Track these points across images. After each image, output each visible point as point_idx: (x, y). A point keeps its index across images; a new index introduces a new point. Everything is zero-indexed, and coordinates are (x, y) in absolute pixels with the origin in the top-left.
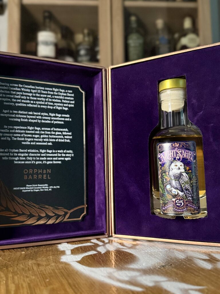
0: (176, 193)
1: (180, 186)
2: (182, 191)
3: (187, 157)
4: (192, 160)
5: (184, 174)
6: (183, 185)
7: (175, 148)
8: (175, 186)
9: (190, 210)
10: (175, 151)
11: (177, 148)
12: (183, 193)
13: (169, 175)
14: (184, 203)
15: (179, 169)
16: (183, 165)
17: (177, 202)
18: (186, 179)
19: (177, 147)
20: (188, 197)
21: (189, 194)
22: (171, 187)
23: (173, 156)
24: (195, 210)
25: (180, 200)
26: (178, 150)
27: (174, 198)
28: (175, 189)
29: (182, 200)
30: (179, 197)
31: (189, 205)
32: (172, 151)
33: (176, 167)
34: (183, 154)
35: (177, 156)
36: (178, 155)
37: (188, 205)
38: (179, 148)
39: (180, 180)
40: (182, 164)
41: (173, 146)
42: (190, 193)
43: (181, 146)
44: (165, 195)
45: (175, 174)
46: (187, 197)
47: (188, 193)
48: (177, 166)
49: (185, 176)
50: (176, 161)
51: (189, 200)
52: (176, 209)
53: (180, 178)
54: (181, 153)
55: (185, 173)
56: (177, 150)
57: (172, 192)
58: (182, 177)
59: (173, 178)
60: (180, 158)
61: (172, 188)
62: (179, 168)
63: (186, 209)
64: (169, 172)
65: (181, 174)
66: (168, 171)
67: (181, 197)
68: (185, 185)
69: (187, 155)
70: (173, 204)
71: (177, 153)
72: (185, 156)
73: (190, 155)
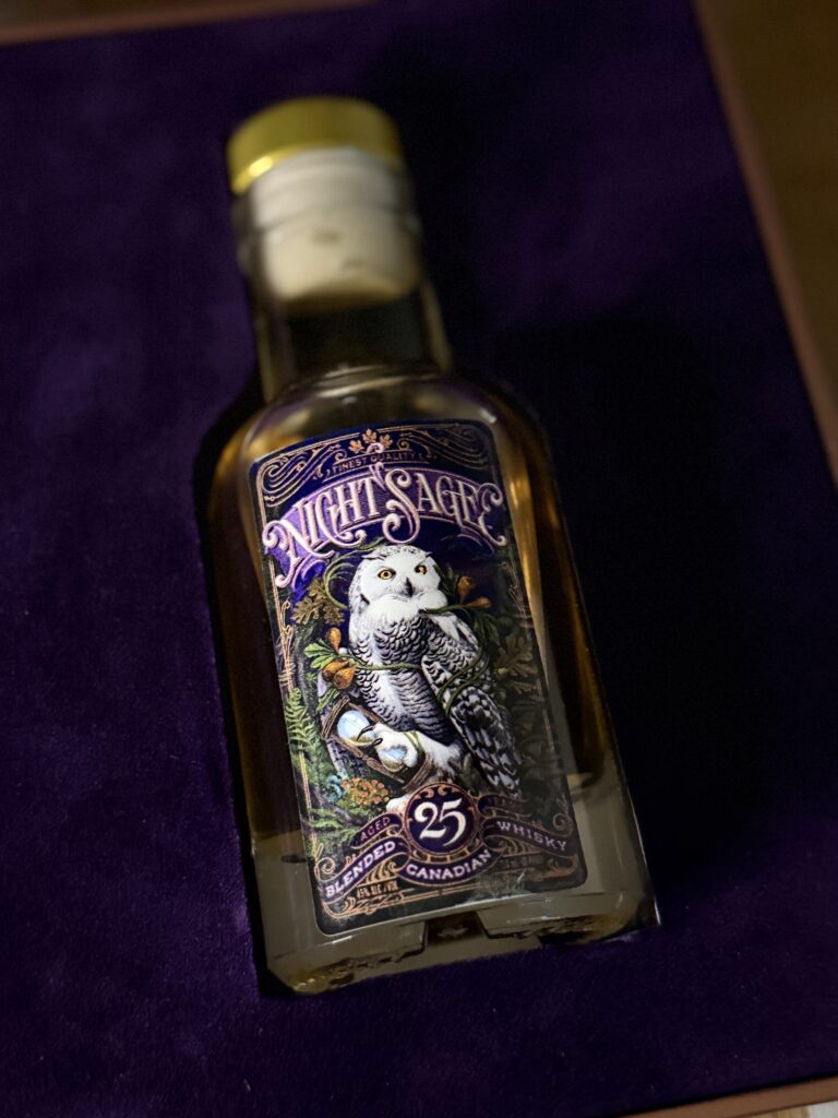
0: (411, 758)
1: (430, 706)
2: (446, 736)
3: (451, 511)
4: (485, 531)
5: (447, 623)
6: (447, 696)
7: (369, 462)
8: (399, 711)
9: (518, 858)
10: (367, 481)
11: (379, 464)
12: (452, 752)
13: (345, 642)
14: (469, 816)
15: (410, 590)
16: (430, 563)
17: (419, 816)
18: (464, 653)
19: (382, 456)
20: (493, 774)
21: (492, 749)
22: (372, 723)
23: (358, 516)
24: (547, 857)
25: (438, 800)
26: (388, 478)
27: (400, 794)
28: (400, 730)
29: (451, 797)
30: (431, 781)
31: (505, 827)
32: (351, 485)
33: (386, 582)
34: (425, 495)
35: (384, 513)
36: (390, 504)
37: (497, 830)
38: (391, 459)
39: (424, 667)
40: (420, 556)
41: (351, 454)
42: (498, 746)
43: (404, 448)
44: (332, 790)
45: (388, 630)
46: (483, 773)
47: (488, 743)
48: (394, 573)
49: (455, 635)
50: (386, 542)
51: (502, 794)
52: (420, 866)
53: (423, 650)
54: (411, 492)
55: (454, 618)
56: (383, 474)
57: (382, 755)
58: (433, 646)
59: (375, 660)
60: (404, 522)
61: (379, 727)
62: (408, 584)
63: (485, 856)
64: (344, 628)
65: (425, 624)
66: (340, 618)
67: (446, 776)
68: (465, 693)
69: (447, 500)
70: (396, 840)
71: (383, 495)
72: (435, 509)
73: (469, 503)
